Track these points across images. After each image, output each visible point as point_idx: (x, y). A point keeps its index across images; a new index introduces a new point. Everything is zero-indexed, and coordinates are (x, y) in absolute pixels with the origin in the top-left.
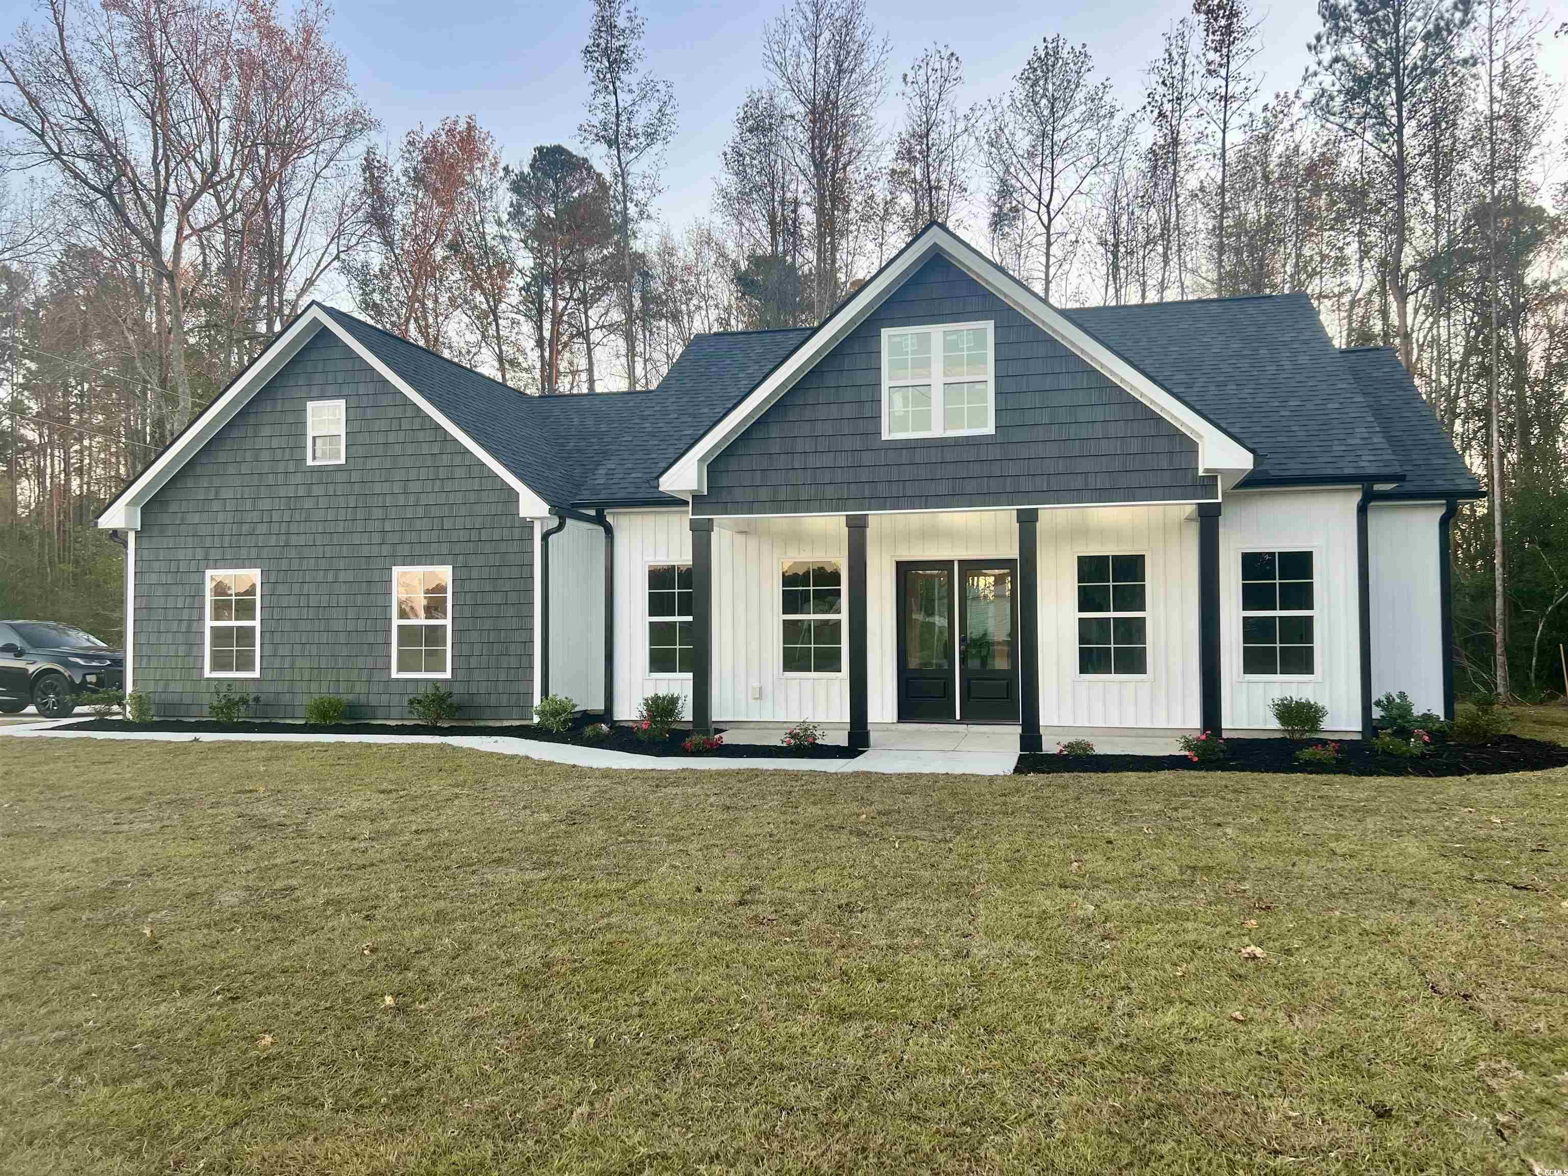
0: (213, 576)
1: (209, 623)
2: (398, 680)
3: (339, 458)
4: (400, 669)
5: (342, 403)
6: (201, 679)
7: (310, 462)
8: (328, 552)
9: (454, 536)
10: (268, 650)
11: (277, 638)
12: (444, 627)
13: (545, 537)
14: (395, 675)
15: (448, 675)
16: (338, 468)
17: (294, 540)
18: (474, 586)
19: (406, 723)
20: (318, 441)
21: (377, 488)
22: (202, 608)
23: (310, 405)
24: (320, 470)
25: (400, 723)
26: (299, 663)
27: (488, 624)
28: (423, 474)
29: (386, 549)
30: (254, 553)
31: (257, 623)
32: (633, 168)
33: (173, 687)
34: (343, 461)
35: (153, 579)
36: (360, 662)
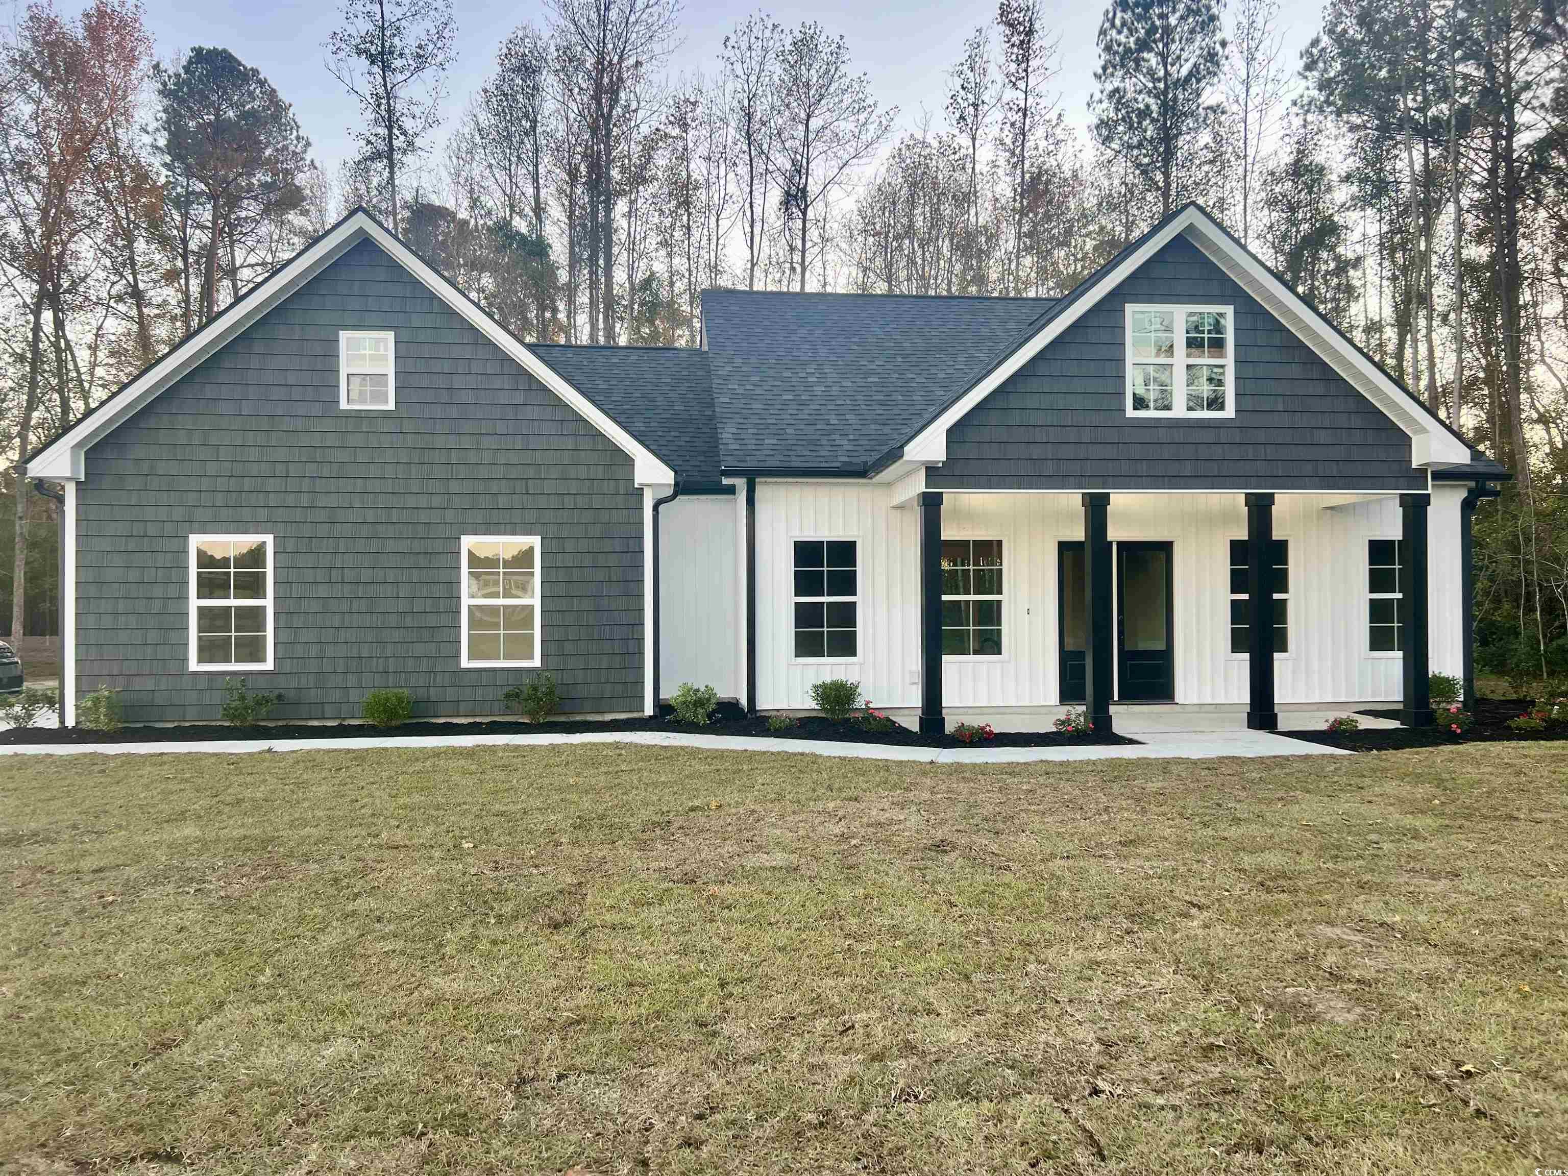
0: (196, 541)
1: (194, 603)
2: (469, 670)
3: (386, 402)
4: (471, 657)
5: (390, 336)
6: (182, 671)
7: (344, 405)
8: (370, 516)
9: (542, 502)
10: (284, 636)
11: (297, 621)
12: (531, 608)
13: (656, 508)
14: (465, 663)
15: (537, 662)
16: (385, 415)
17: (323, 501)
18: (569, 561)
19: (478, 720)
20: (352, 378)
21: (440, 442)
22: (186, 583)
23: (344, 335)
24: (358, 416)
25: (471, 720)
26: (330, 651)
27: (586, 605)
28: (501, 428)
29: (450, 516)
30: (262, 514)
31: (268, 603)
32: (403, 93)
33: (137, 684)
34: (391, 406)
35: (105, 544)
36: (419, 650)
